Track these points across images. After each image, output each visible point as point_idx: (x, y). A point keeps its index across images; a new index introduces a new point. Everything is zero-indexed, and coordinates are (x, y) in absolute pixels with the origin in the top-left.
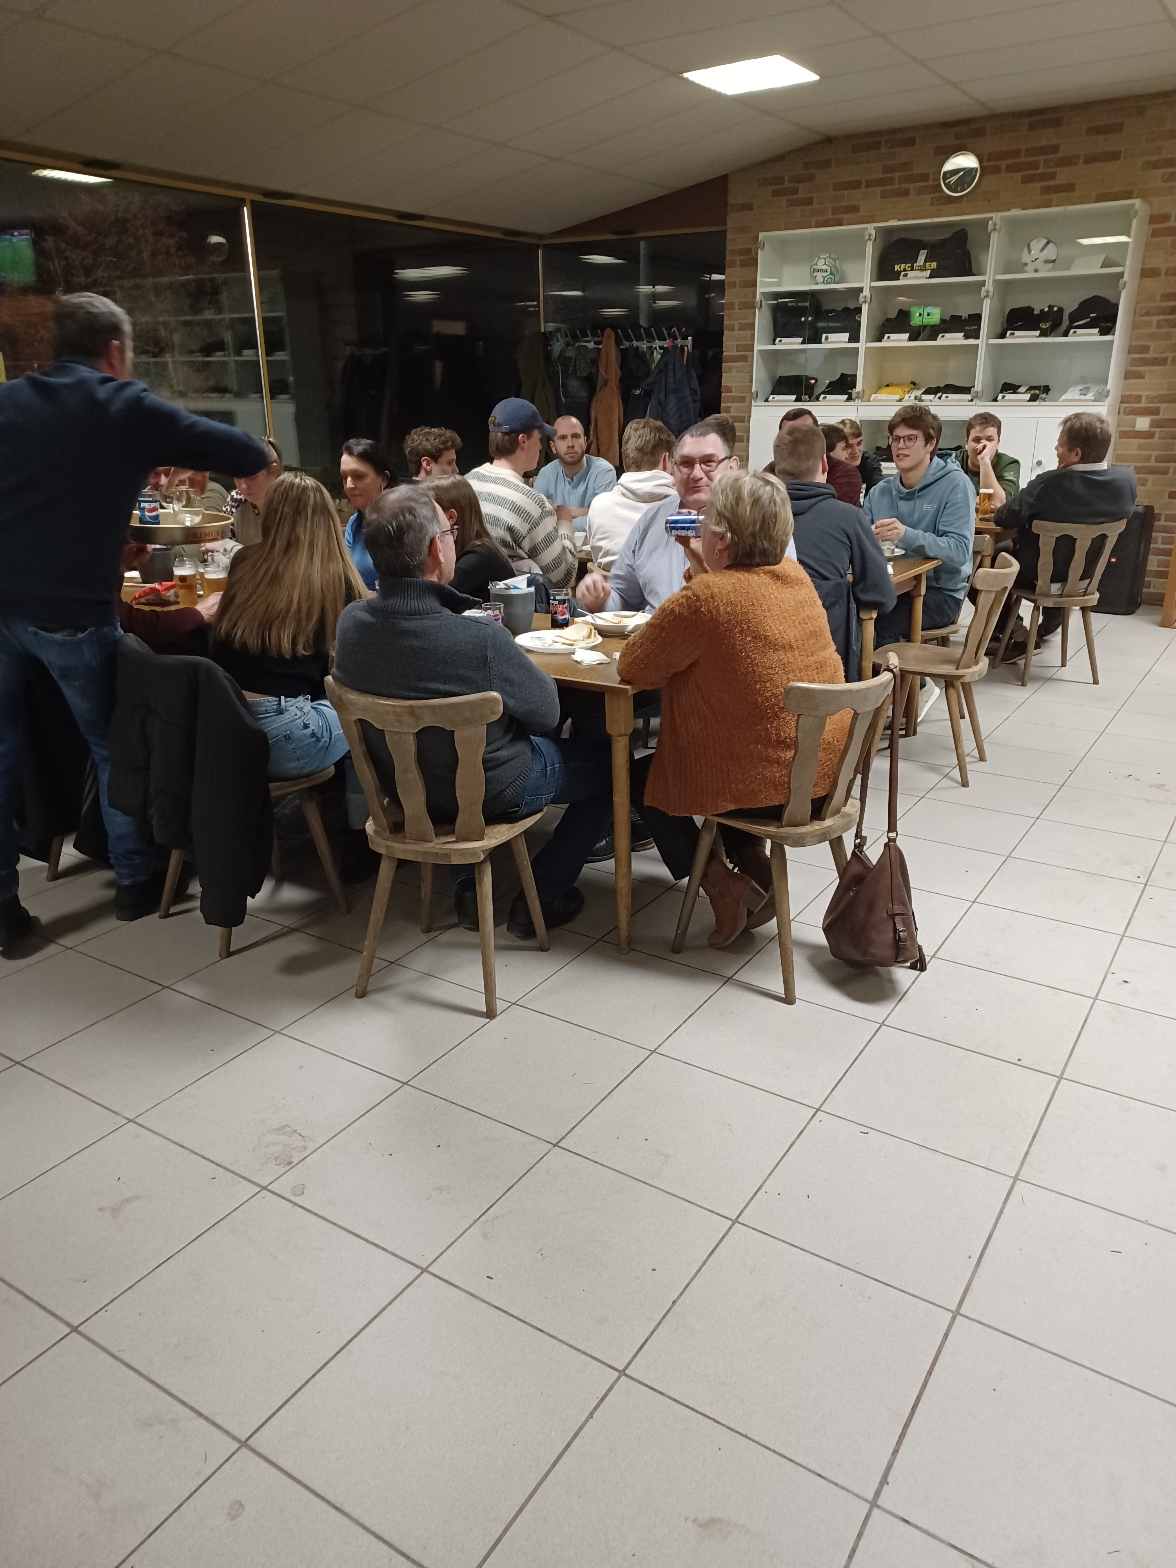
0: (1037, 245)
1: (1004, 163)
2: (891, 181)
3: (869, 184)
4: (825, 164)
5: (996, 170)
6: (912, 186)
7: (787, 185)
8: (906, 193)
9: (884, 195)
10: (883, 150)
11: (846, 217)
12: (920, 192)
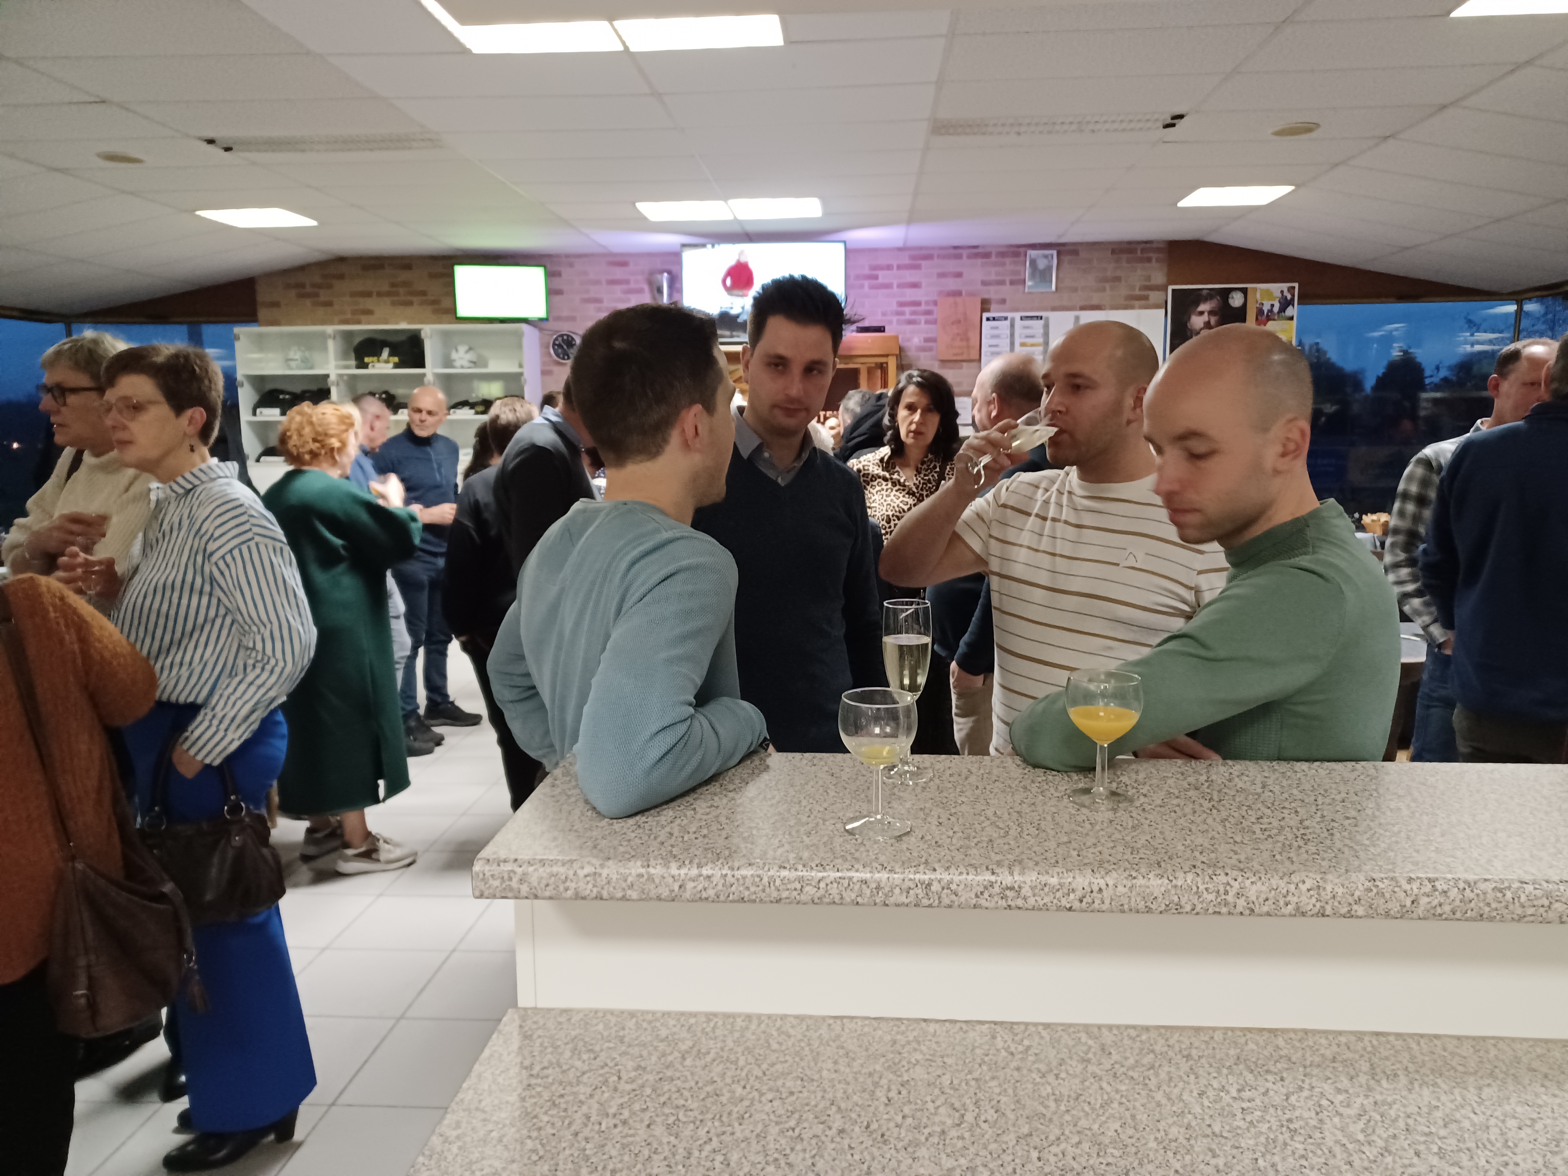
0: (462, 349)
2: (397, 294)
3: (380, 294)
4: (341, 277)
6: (415, 299)
7: (308, 289)
8: (411, 304)
9: (393, 304)
11: (363, 318)
12: (422, 303)
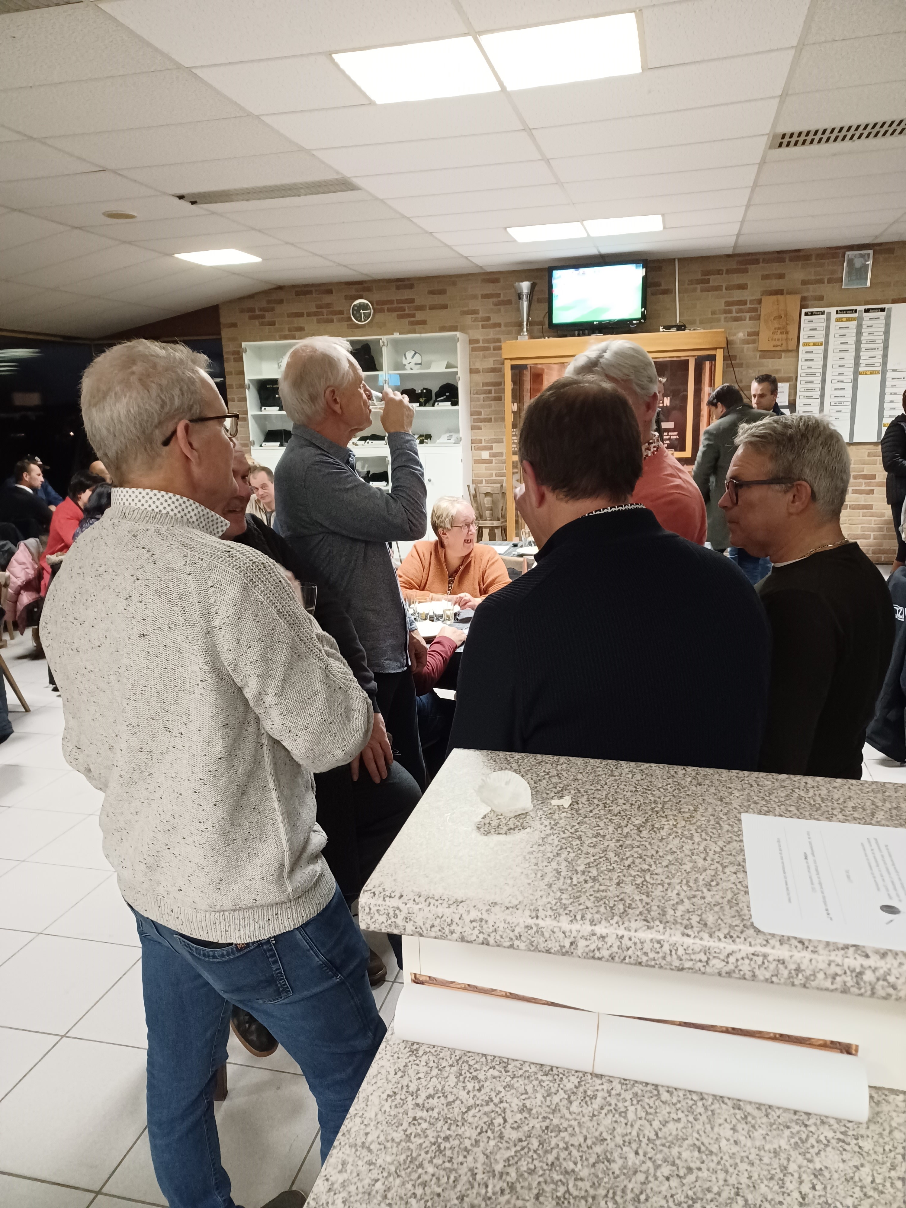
1: (386, 307)
2: (322, 314)
3: (309, 315)
4: (281, 302)
5: (382, 311)
6: (335, 317)
7: (257, 313)
8: (332, 321)
9: (319, 322)
10: (314, 295)
11: (297, 333)
12: (340, 320)
